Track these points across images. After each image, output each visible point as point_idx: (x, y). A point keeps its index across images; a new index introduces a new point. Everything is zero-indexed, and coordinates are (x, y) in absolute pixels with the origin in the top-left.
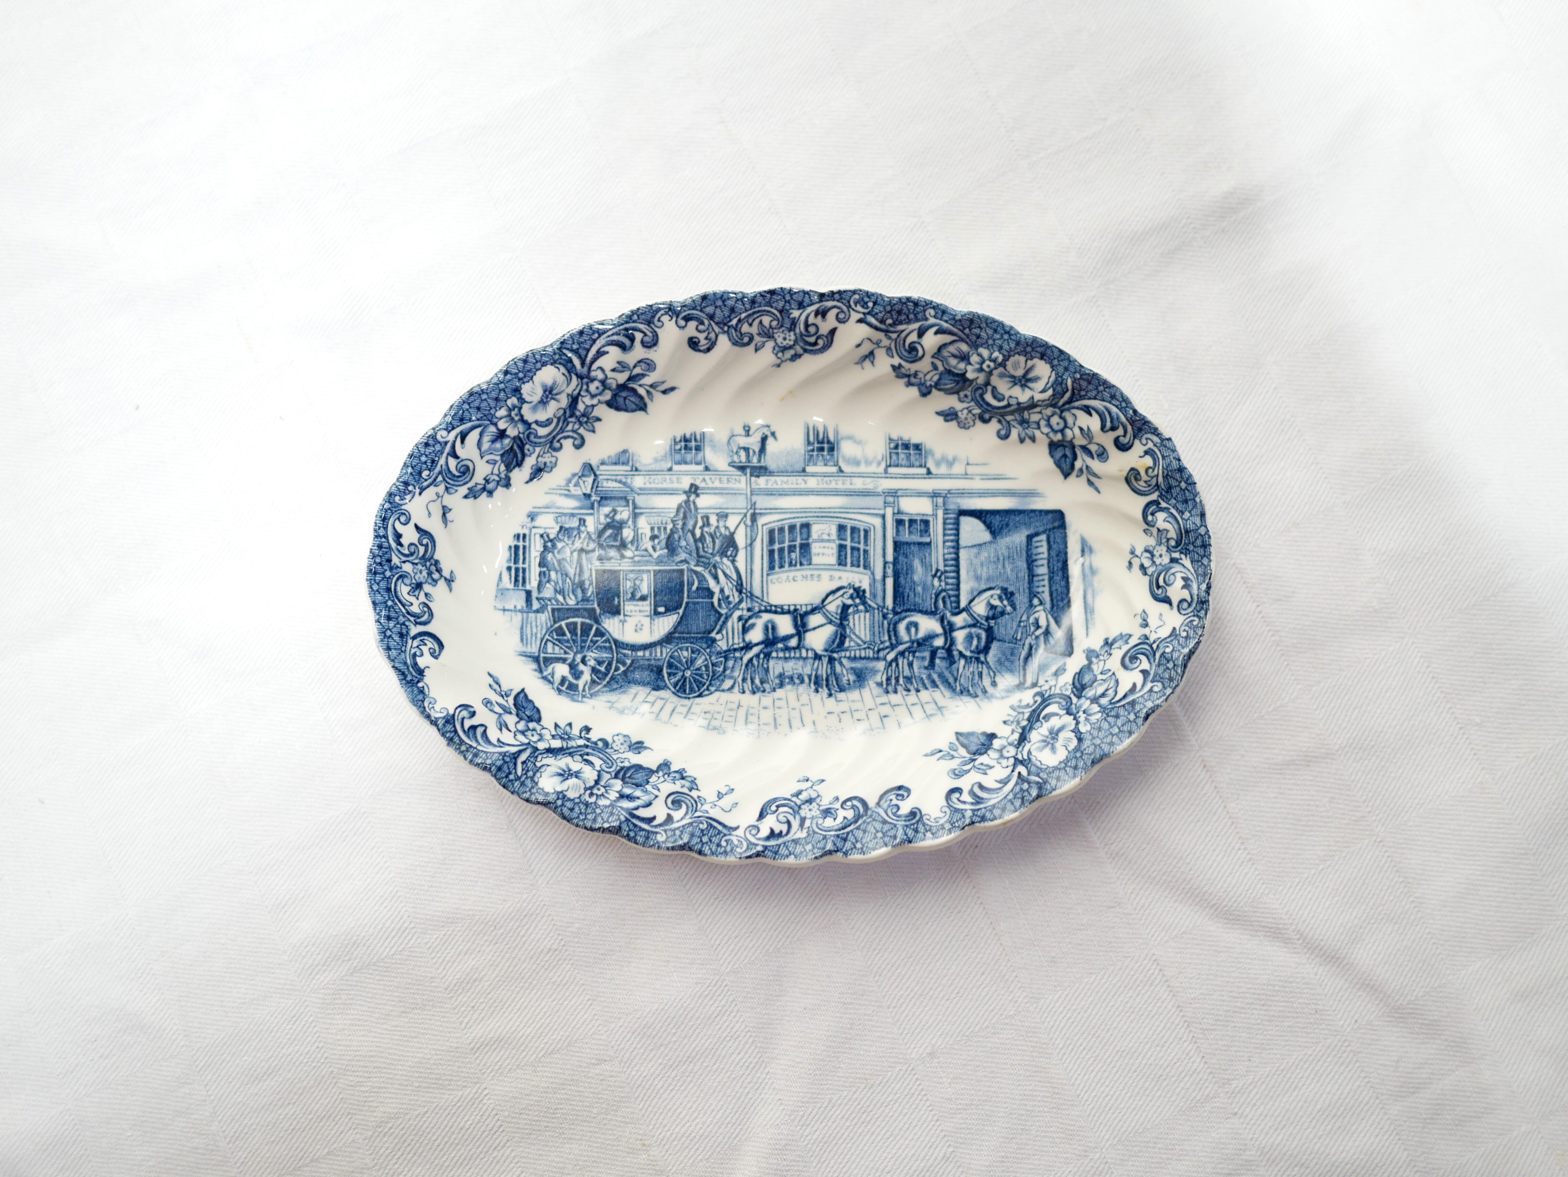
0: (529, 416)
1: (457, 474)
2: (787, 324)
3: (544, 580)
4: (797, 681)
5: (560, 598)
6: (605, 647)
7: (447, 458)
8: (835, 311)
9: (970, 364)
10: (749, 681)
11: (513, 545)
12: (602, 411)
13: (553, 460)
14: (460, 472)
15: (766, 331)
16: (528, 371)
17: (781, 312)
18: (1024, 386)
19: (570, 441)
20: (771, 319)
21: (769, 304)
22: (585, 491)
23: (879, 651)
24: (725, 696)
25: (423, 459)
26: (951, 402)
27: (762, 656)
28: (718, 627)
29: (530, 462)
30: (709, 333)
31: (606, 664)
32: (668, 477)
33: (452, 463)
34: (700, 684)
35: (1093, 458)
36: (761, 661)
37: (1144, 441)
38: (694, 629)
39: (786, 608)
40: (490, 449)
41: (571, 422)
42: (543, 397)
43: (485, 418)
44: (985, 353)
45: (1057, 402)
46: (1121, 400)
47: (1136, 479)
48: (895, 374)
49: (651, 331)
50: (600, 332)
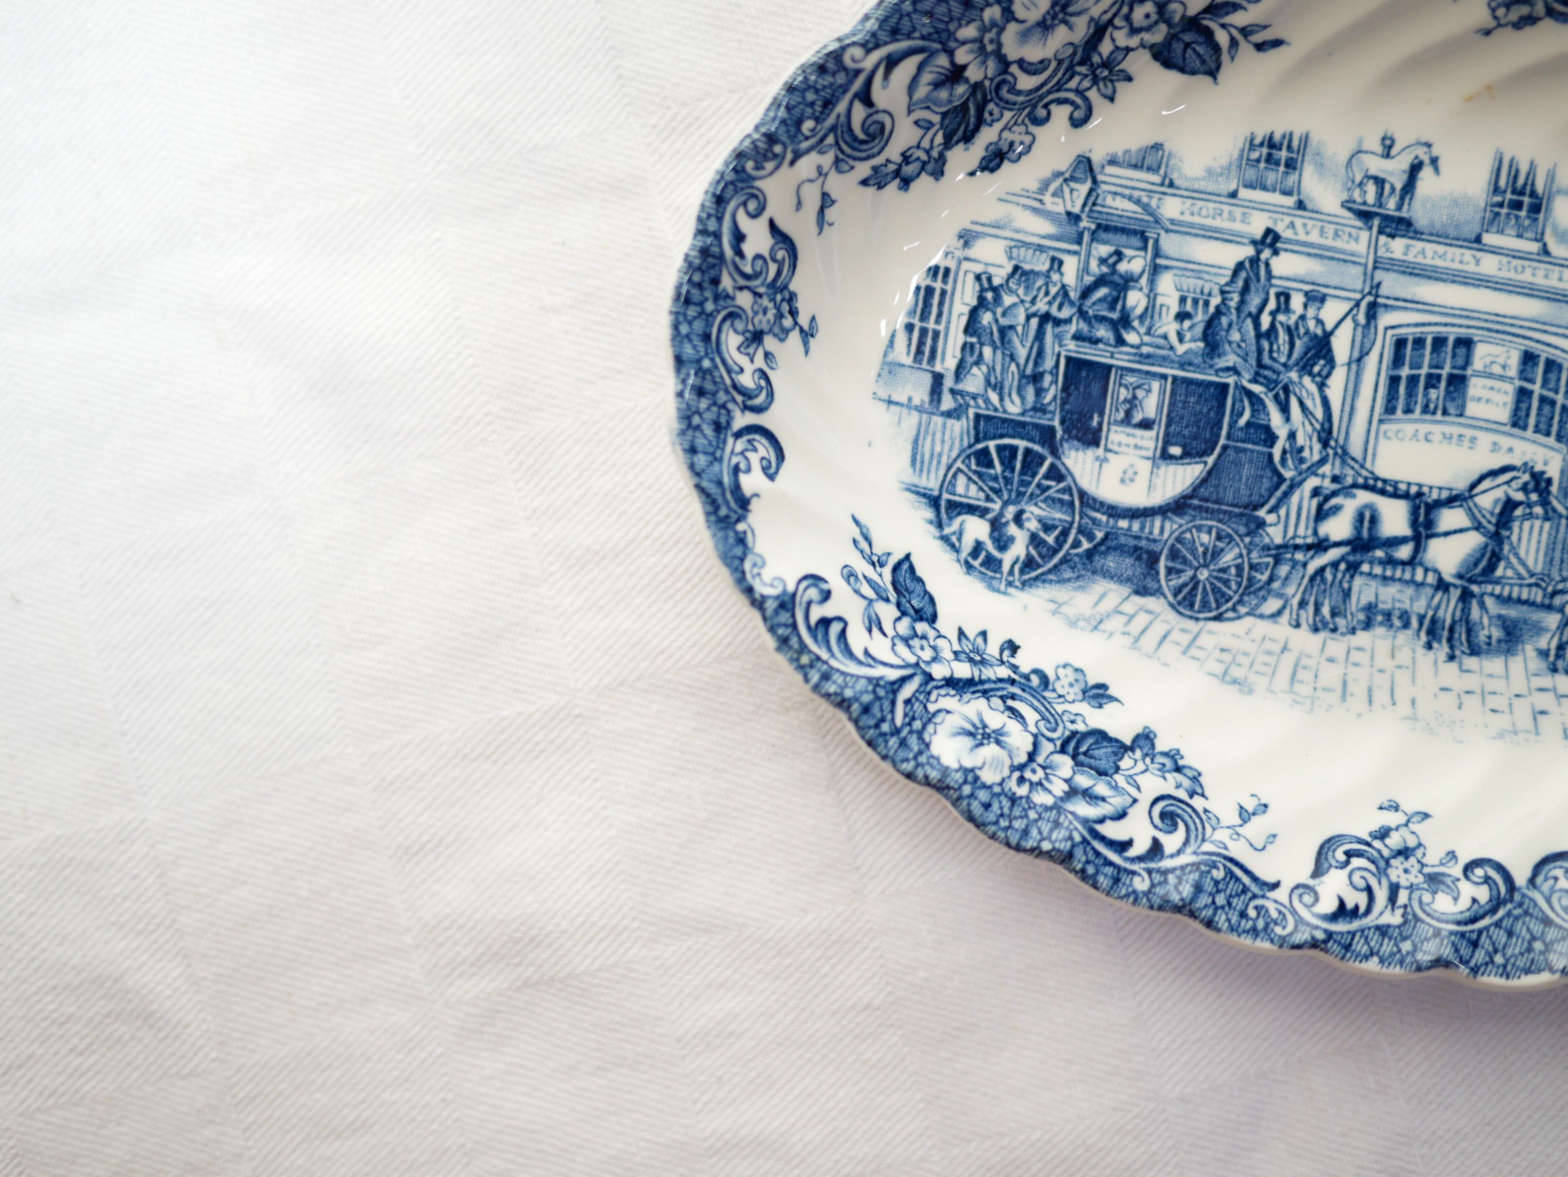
0: (1012, 49)
1: (861, 136)
3: (970, 360)
4: (1397, 623)
5: (994, 397)
6: (1061, 501)
7: (851, 103)
10: (1311, 608)
11: (923, 285)
12: (1139, 62)
13: (1027, 139)
14: (866, 133)
19: (1067, 109)
22: (1070, 209)
23: (1555, 593)
24: (1262, 627)
25: (810, 96)
27: (1343, 566)
28: (1273, 501)
29: (987, 136)
31: (1057, 532)
32: (1226, 208)
33: (859, 112)
34: (1222, 598)
36: (1340, 575)
38: (1229, 496)
39: (1403, 487)
40: (928, 98)
41: (1080, 74)
42: (1048, 17)
43: (935, 36)
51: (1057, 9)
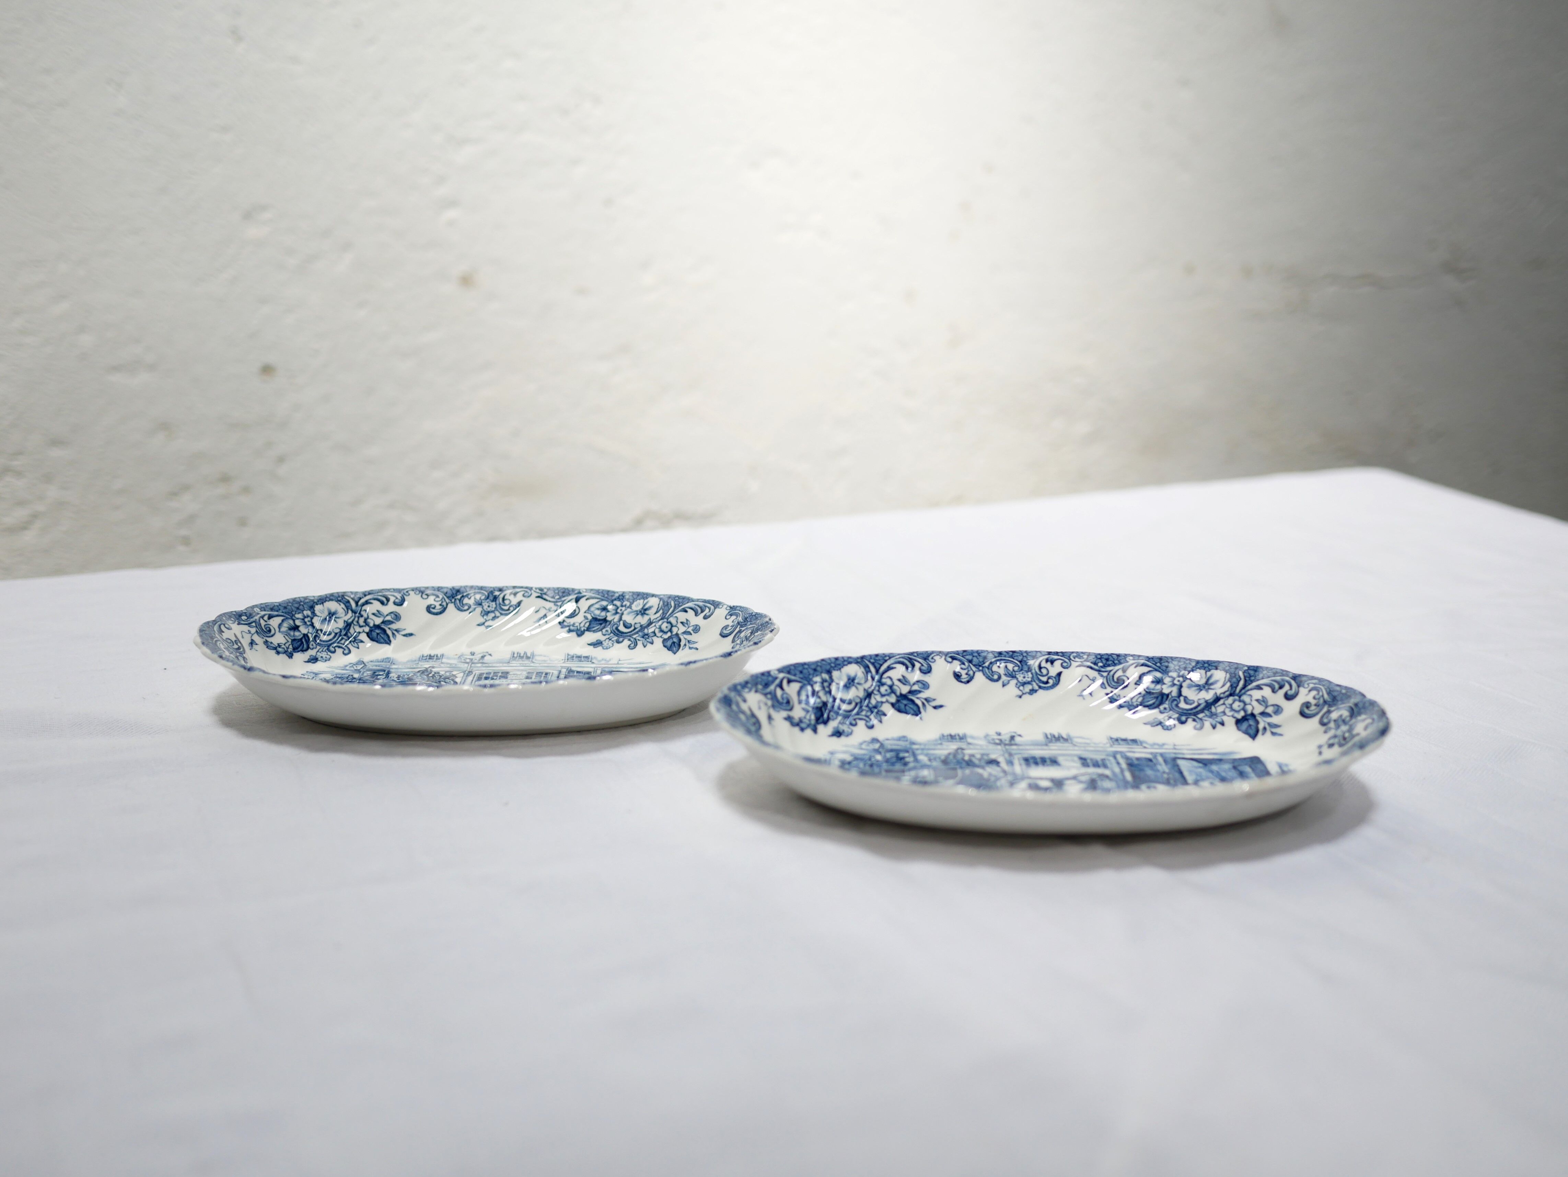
1: (781, 701)
2: (1026, 668)
8: (1060, 662)
9: (1165, 684)
12: (887, 708)
13: (850, 731)
14: (783, 700)
15: (1010, 673)
16: (838, 665)
17: (1020, 662)
18: (1207, 690)
20: (1014, 665)
21: (1012, 657)
26: (1155, 714)
30: (968, 671)
35: (1271, 717)
37: (1306, 686)
40: (806, 700)
41: (865, 710)
42: (847, 684)
43: (805, 679)
44: (1174, 674)
45: (1235, 691)
46: (1282, 673)
47: (1308, 707)
48: (1109, 700)
49: (927, 665)
50: (890, 658)
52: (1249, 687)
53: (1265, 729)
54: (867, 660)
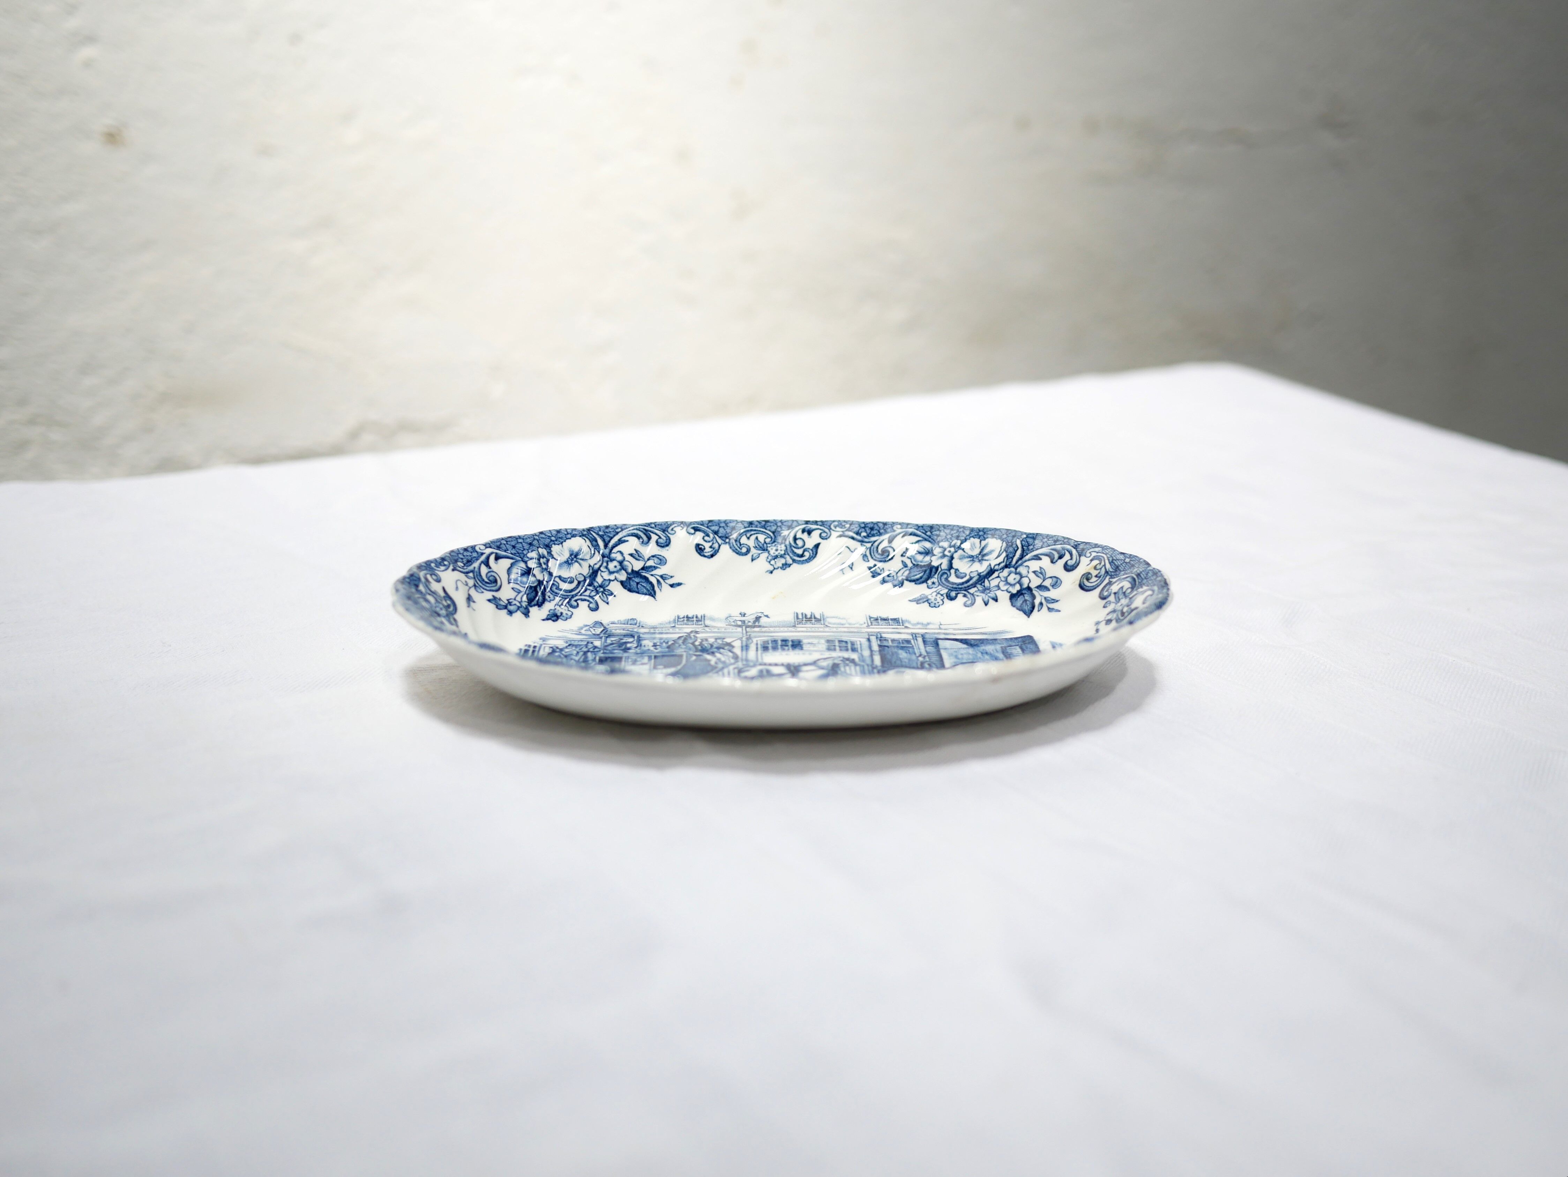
0: (554, 570)
1: (486, 580)
2: (779, 539)
7: (480, 565)
8: (819, 532)
9: (934, 555)
12: (615, 587)
13: (569, 613)
14: (488, 579)
15: (761, 545)
16: (560, 538)
17: (773, 533)
18: (981, 561)
19: (586, 603)
20: (766, 537)
21: (764, 527)
22: (594, 633)
25: (461, 556)
26: (922, 590)
29: (548, 607)
30: (713, 544)
33: (484, 570)
35: (1049, 590)
37: (1088, 555)
38: (692, 672)
40: (517, 579)
41: (589, 590)
42: (569, 560)
43: (518, 555)
44: (945, 544)
45: (1011, 562)
46: (1063, 541)
47: (1088, 579)
48: (871, 574)
49: (666, 537)
50: (622, 530)
51: (573, 557)
52: (1027, 557)
53: (1041, 604)
54: (595, 532)
